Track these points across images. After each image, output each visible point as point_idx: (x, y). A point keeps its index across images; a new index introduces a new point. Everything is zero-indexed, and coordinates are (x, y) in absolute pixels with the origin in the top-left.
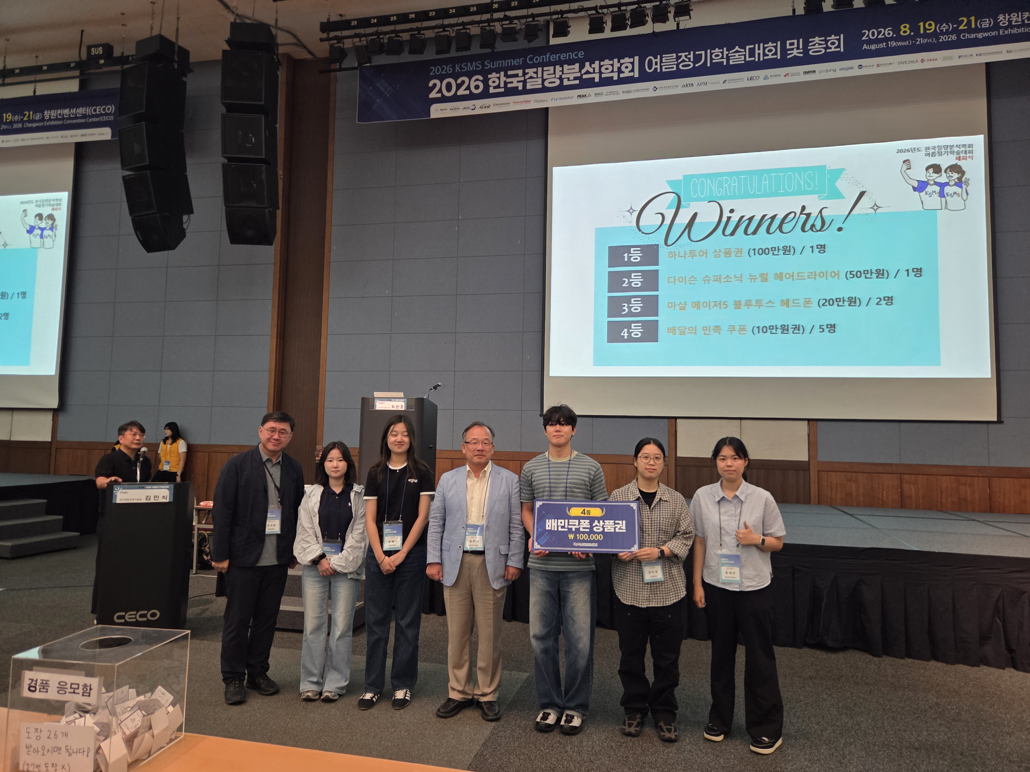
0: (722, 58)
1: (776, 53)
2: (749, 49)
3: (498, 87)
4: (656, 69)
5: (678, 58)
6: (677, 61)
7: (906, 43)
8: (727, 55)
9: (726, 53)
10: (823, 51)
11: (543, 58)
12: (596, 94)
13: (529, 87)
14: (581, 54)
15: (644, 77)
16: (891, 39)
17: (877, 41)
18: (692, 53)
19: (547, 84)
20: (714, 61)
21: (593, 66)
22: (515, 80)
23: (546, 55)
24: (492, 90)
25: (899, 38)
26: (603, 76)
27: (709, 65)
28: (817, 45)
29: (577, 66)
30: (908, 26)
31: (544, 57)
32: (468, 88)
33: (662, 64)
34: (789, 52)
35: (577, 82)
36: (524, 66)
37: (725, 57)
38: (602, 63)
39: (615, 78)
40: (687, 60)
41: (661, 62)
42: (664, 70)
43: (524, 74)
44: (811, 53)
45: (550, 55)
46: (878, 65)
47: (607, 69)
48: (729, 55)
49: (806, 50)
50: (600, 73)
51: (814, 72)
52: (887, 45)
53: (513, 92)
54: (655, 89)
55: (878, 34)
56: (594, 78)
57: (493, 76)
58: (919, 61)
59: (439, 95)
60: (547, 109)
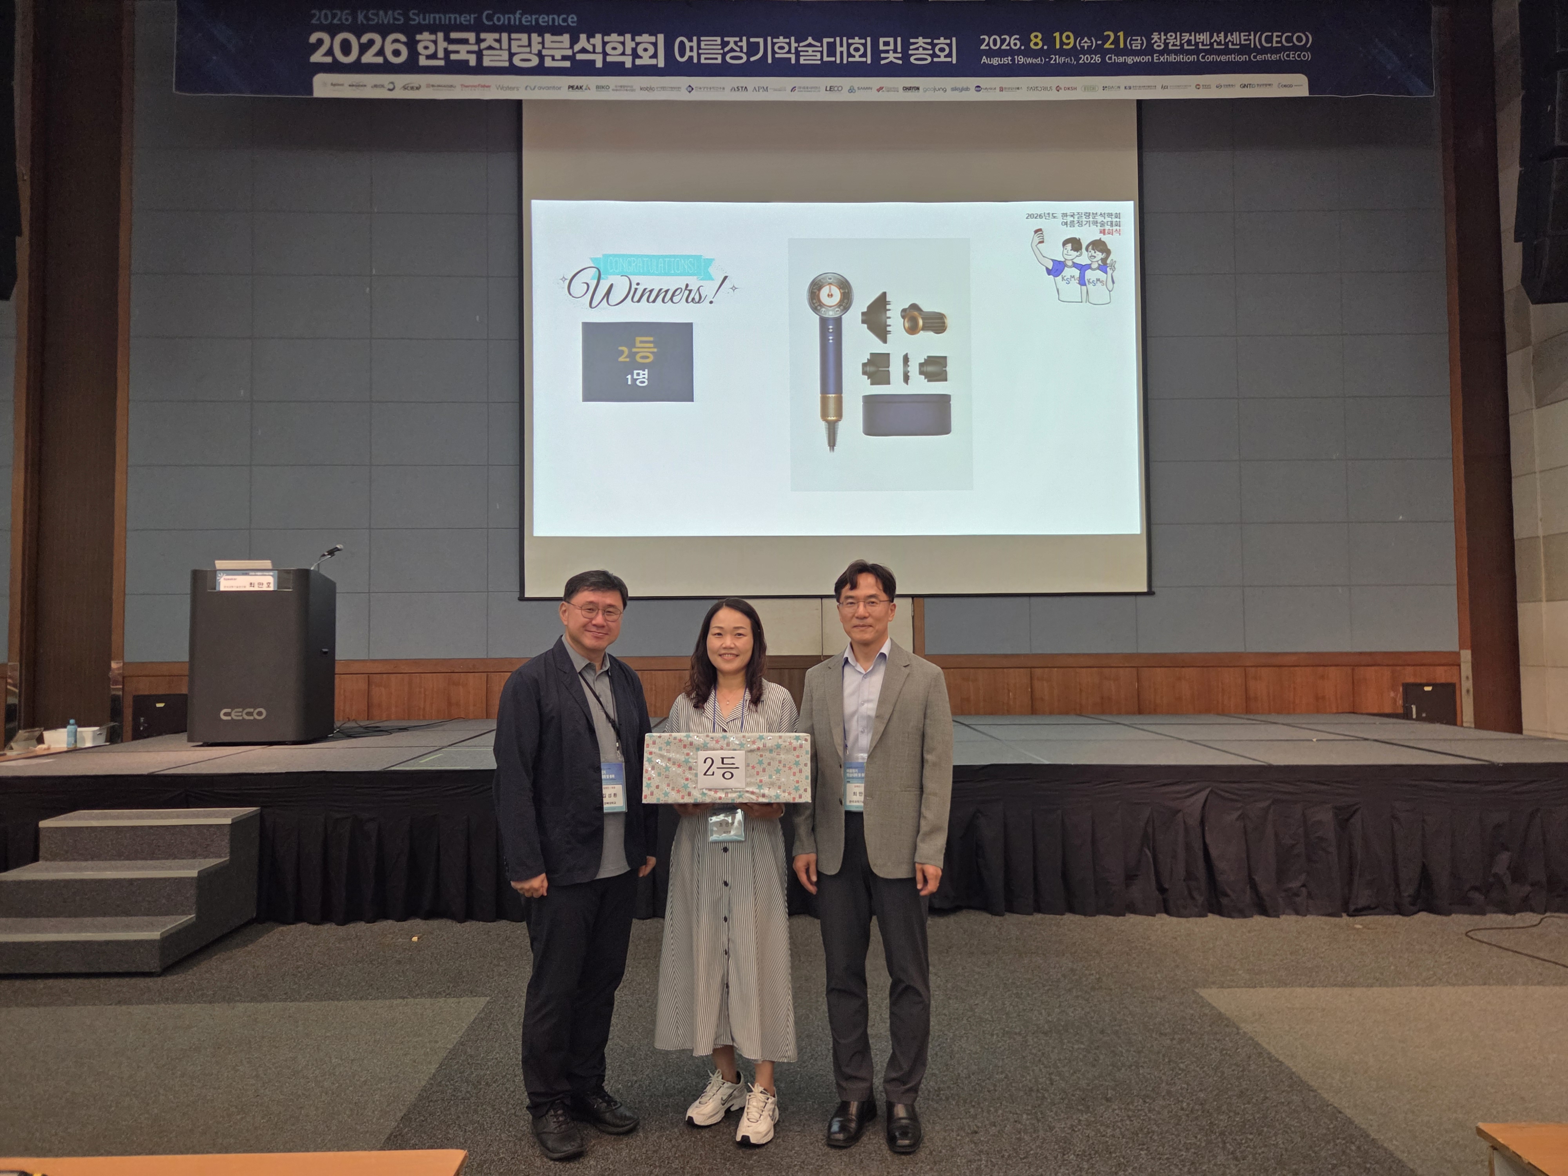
0: (789, 52)
1: (864, 55)
2: (828, 43)
3: (434, 56)
4: (691, 58)
5: (724, 44)
6: (723, 48)
7: (1038, 61)
8: (796, 48)
9: (794, 45)
10: (929, 59)
11: (509, 19)
12: (598, 87)
13: (487, 62)
14: (572, 19)
15: (673, 68)
16: (1019, 52)
17: (1000, 53)
18: (744, 38)
19: (516, 61)
20: (777, 56)
21: (592, 41)
22: (463, 48)
23: (514, 13)
24: (423, 61)
25: (1028, 52)
26: (609, 59)
27: (770, 61)
28: (921, 49)
29: (566, 38)
30: (1040, 36)
31: (511, 16)
32: (381, 52)
33: (701, 51)
34: (883, 55)
35: (567, 64)
36: (478, 28)
37: (793, 51)
38: (607, 39)
39: (628, 65)
40: (738, 49)
41: (699, 48)
42: (703, 61)
43: (479, 41)
44: (912, 59)
45: (522, 15)
46: (1001, 89)
47: (614, 48)
48: (800, 49)
49: (906, 56)
50: (605, 54)
51: (918, 89)
52: (1013, 60)
53: (461, 68)
54: (690, 89)
55: (1002, 44)
56: (594, 62)
57: (425, 38)
58: (1054, 88)
59: (329, 60)
60: (519, 103)
